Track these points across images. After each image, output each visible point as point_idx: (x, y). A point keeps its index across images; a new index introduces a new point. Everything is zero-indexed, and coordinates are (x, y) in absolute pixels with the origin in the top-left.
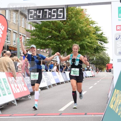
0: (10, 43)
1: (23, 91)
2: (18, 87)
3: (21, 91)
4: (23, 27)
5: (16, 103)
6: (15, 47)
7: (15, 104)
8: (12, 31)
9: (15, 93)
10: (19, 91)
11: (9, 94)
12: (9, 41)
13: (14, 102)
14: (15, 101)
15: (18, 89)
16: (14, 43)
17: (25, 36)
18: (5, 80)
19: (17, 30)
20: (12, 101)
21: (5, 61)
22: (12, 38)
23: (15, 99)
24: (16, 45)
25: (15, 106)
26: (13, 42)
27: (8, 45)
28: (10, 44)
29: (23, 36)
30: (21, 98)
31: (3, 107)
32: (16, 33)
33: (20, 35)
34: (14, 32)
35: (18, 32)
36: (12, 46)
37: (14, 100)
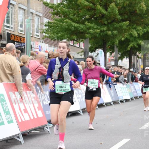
0: (12, 28)
1: (36, 117)
2: (26, 111)
3: (32, 118)
5: (21, 139)
6: (21, 35)
7: (21, 142)
8: (17, 7)
9: (20, 121)
11: (10, 122)
12: (12, 24)
13: (19, 137)
14: (21, 136)
15: (27, 114)
16: (20, 28)
17: (40, 16)
18: (2, 97)
19: (26, 4)
20: (15, 135)
21: (4, 61)
23: (20, 132)
24: (23, 33)
25: (20, 145)
26: (18, 26)
27: (9, 32)
28: (13, 30)
29: (36, 15)
32: (24, 10)
33: (32, 13)
34: (20, 8)
35: (28, 8)
36: (16, 33)
37: (18, 134)
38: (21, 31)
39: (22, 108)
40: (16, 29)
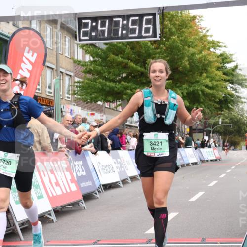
0: (39, 90)
1: (68, 191)
2: (57, 184)
3: (65, 192)
4: (67, 55)
5: (53, 217)
6: (50, 98)
7: (53, 220)
9: (51, 195)
10: (59, 192)
11: (40, 197)
12: (39, 85)
13: (50, 215)
14: (53, 213)
15: (59, 187)
16: (48, 90)
17: (71, 76)
19: (55, 62)
20: (47, 213)
22: (45, 79)
23: (51, 209)
24: (52, 95)
25: (52, 223)
26: (46, 88)
27: (36, 94)
28: (40, 92)
29: (67, 74)
30: (66, 206)
31: (27, 225)
32: (53, 69)
33: (62, 72)
34: (48, 67)
35: (57, 66)
36: (44, 96)
37: (50, 211)
38: (50, 93)
39: (54, 181)
40: (43, 90)
